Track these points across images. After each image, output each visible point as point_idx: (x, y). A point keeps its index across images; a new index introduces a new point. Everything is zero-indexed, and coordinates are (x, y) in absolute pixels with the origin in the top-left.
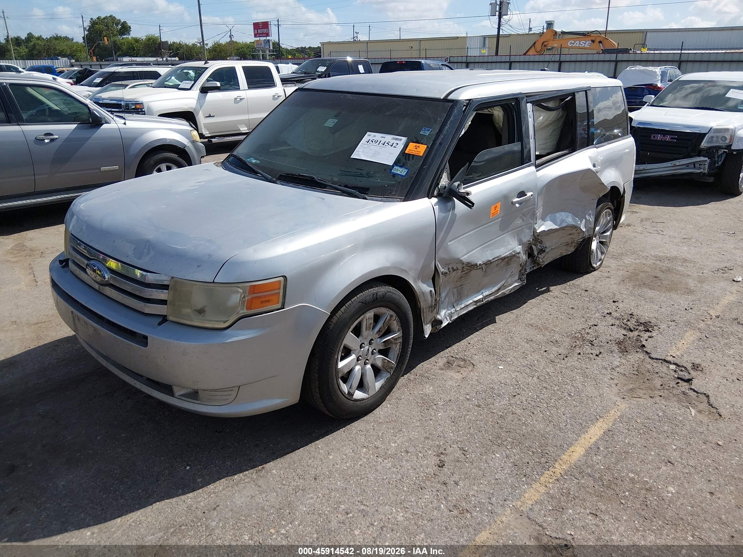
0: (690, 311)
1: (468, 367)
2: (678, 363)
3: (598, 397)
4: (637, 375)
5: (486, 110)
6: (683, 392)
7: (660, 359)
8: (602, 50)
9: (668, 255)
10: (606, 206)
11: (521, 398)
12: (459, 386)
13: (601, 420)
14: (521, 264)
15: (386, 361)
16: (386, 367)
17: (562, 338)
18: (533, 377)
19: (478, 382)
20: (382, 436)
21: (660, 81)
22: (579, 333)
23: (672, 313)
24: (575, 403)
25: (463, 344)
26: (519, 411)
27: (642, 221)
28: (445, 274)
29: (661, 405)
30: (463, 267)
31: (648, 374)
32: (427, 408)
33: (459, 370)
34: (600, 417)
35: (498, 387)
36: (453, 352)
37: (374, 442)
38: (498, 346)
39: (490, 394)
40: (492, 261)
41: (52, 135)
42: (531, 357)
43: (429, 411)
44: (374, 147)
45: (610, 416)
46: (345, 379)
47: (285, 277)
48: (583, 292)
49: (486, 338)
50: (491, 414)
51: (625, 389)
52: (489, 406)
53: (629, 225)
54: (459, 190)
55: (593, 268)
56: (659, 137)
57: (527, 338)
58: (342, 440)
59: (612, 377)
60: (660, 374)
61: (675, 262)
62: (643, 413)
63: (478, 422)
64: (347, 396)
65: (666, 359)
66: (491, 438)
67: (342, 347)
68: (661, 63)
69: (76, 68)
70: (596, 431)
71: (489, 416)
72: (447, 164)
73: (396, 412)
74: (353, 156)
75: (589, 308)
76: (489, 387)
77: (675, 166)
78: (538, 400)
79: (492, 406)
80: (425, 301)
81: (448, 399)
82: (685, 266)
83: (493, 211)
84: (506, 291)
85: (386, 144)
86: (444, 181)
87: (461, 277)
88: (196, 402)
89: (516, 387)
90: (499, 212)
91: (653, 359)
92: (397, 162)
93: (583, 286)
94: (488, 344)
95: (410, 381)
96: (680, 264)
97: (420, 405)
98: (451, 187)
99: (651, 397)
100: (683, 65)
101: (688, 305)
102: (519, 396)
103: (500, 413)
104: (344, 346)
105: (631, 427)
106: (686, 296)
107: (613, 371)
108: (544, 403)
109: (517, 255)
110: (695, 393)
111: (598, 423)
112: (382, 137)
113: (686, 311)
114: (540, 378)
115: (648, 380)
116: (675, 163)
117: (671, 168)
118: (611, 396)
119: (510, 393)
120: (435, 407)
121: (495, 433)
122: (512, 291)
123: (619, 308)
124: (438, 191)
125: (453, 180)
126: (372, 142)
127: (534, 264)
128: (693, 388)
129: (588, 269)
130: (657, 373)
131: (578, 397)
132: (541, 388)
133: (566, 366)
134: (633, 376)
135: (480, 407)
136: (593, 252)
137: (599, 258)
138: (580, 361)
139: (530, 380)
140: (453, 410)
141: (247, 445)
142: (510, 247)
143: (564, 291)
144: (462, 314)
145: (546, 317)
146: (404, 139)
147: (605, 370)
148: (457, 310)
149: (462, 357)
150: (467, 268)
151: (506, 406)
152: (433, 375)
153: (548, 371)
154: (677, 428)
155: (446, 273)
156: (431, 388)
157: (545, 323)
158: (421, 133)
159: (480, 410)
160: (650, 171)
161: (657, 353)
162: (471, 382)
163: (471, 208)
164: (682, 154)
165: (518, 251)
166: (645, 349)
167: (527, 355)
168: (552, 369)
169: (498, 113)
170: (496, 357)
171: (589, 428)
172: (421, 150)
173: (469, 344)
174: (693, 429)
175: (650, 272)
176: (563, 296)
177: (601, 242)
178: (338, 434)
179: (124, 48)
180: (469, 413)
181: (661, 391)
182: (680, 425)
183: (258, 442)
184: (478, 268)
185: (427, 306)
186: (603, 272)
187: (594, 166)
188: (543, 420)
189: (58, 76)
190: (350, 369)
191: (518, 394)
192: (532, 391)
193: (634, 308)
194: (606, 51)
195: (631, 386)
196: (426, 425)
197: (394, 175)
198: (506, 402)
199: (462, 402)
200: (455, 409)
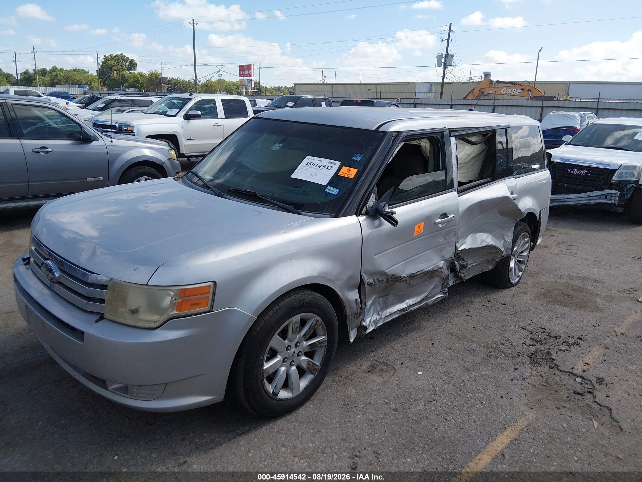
0: (598, 327)
1: (390, 371)
2: (584, 376)
3: (508, 407)
4: (546, 386)
5: (414, 141)
6: (588, 404)
7: (567, 372)
8: (531, 97)
9: (579, 275)
10: (523, 229)
11: (436, 404)
12: (380, 389)
13: (509, 429)
14: (443, 278)
15: (311, 363)
16: (311, 369)
17: (479, 347)
18: (449, 384)
19: (398, 387)
20: (302, 436)
21: (579, 124)
22: (495, 344)
23: (581, 329)
24: (486, 411)
25: (387, 349)
26: (433, 417)
27: (558, 243)
28: (370, 284)
29: (566, 416)
30: (388, 279)
31: (556, 386)
32: (347, 410)
33: (381, 374)
34: (508, 425)
35: (416, 392)
36: (377, 356)
37: (293, 441)
38: (419, 353)
39: (408, 399)
40: (416, 274)
41: (47, 148)
42: (449, 365)
43: (349, 413)
44: (312, 169)
45: (518, 425)
46: (271, 379)
47: (214, 282)
48: (501, 306)
49: (409, 344)
50: (406, 418)
51: (534, 400)
52: (406, 410)
53: (546, 247)
54: (384, 209)
55: (512, 283)
56: (575, 171)
57: (447, 346)
58: (264, 438)
59: (522, 387)
60: (567, 386)
61: (586, 282)
62: (548, 423)
63: (394, 426)
64: (272, 396)
65: (574, 372)
66: (404, 442)
67: (268, 349)
68: (581, 109)
69: (88, 95)
70: (503, 440)
71: (405, 420)
72: (376, 187)
73: (317, 412)
74: (292, 176)
75: (506, 321)
76: (408, 392)
77: (589, 197)
78: (452, 406)
79: (408, 411)
80: (351, 309)
81: (367, 402)
82: (595, 285)
83: (416, 229)
84: (429, 302)
85: (322, 167)
86: (371, 202)
87: (387, 288)
88: (126, 395)
89: (433, 393)
90: (422, 230)
91: (562, 371)
92: (331, 183)
93: (501, 300)
94: (410, 350)
95: (335, 382)
96: (591, 284)
97: (341, 406)
98: (377, 207)
99: (557, 408)
100: (600, 112)
101: (596, 322)
102: (434, 402)
103: (415, 418)
104: (270, 348)
105: (537, 437)
106: (594, 314)
107: (524, 381)
108: (457, 410)
109: (440, 270)
110: (599, 406)
111: (506, 432)
112: (320, 161)
113: (594, 327)
114: (455, 385)
115: (555, 391)
116: (588, 194)
117: (585, 199)
118: (520, 405)
119: (426, 399)
120: (354, 409)
121: (408, 438)
122: (435, 302)
123: (532, 322)
124: (366, 209)
125: (379, 201)
126: (311, 164)
127: (457, 278)
128: (597, 401)
129: (507, 284)
130: (565, 385)
131: (489, 405)
132: (456, 395)
133: (480, 375)
134: (542, 387)
135: (397, 411)
136: (511, 270)
137: (517, 275)
138: (494, 370)
139: (446, 387)
140: (371, 413)
141: (174, 438)
142: (433, 262)
143: (483, 304)
144: (386, 321)
145: (466, 327)
146: (338, 163)
147: (516, 380)
148: (382, 317)
149: (385, 362)
150: (392, 279)
151: (421, 411)
152: (357, 378)
153: (464, 378)
154: (580, 439)
155: (372, 284)
156: (353, 391)
157: (464, 333)
158: (353, 158)
159: (397, 414)
160: (567, 200)
161: (565, 366)
162: (391, 386)
163: (395, 226)
164: (595, 186)
165: (441, 266)
166: (555, 362)
167: (445, 362)
168: (467, 377)
169: (425, 144)
170: (417, 363)
171: (497, 436)
172: (352, 173)
173: (393, 349)
174: (595, 441)
175: (563, 290)
176: (483, 308)
177: (519, 261)
178: (261, 432)
179: (131, 80)
180: (386, 417)
181: (567, 402)
182: (583, 437)
183: (184, 436)
184: (402, 280)
185: (352, 313)
186: (520, 288)
187: (512, 193)
188: (455, 427)
189: (71, 101)
190: (275, 370)
191: (434, 400)
192: (447, 398)
193: (546, 322)
194: (533, 98)
195: (539, 397)
196: (344, 426)
197: (328, 194)
198: (422, 407)
199: (380, 405)
200: (374, 412)
